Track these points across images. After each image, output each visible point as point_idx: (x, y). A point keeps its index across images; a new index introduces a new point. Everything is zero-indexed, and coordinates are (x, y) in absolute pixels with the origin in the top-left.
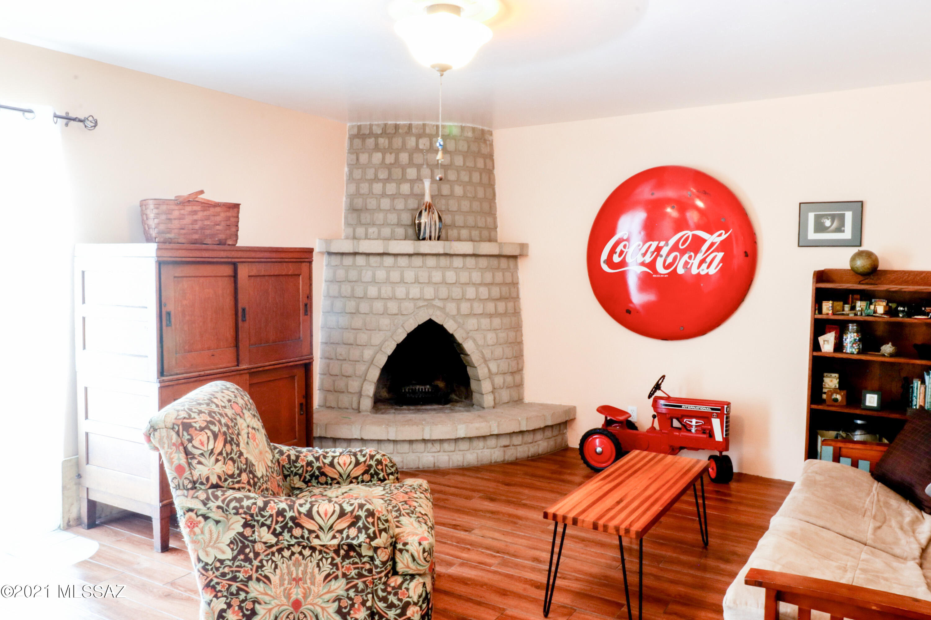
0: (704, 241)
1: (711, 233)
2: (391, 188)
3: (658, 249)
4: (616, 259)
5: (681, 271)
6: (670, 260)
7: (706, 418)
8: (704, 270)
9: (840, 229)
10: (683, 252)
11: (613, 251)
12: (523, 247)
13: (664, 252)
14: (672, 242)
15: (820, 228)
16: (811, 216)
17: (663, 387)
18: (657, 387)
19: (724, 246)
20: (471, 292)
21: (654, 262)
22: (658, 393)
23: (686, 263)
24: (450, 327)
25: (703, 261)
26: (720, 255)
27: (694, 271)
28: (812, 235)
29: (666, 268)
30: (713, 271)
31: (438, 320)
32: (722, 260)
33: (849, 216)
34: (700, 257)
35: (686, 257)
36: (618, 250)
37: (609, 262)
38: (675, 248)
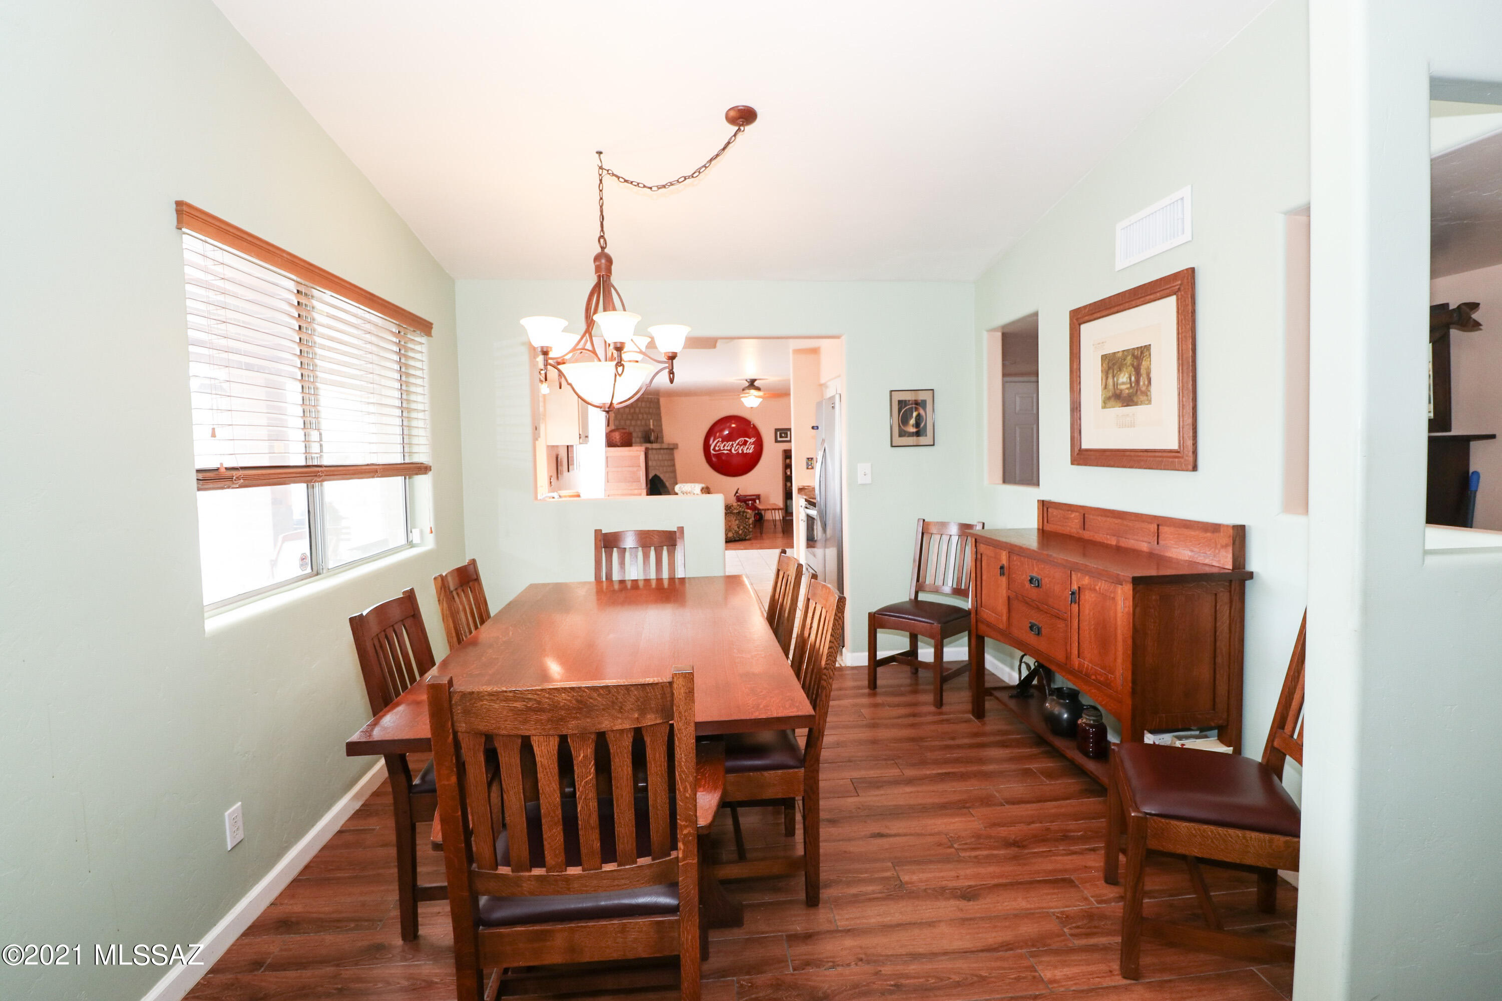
0: (747, 441)
1: (750, 438)
2: (633, 423)
3: (732, 445)
4: (717, 448)
5: (740, 452)
6: (737, 448)
7: (754, 500)
8: (748, 451)
9: (787, 437)
10: (741, 445)
11: (716, 446)
12: (677, 445)
13: (735, 445)
14: (737, 442)
15: (781, 437)
16: (778, 433)
17: (739, 492)
18: (737, 492)
19: (754, 443)
20: (666, 463)
21: (731, 449)
22: (737, 495)
23: (742, 450)
24: (662, 476)
25: (748, 448)
26: (753, 446)
27: (745, 452)
28: (779, 439)
29: (735, 451)
30: (751, 451)
31: (658, 474)
32: (754, 448)
33: (789, 433)
34: (747, 447)
35: (742, 447)
36: (718, 445)
37: (714, 449)
38: (738, 444)
